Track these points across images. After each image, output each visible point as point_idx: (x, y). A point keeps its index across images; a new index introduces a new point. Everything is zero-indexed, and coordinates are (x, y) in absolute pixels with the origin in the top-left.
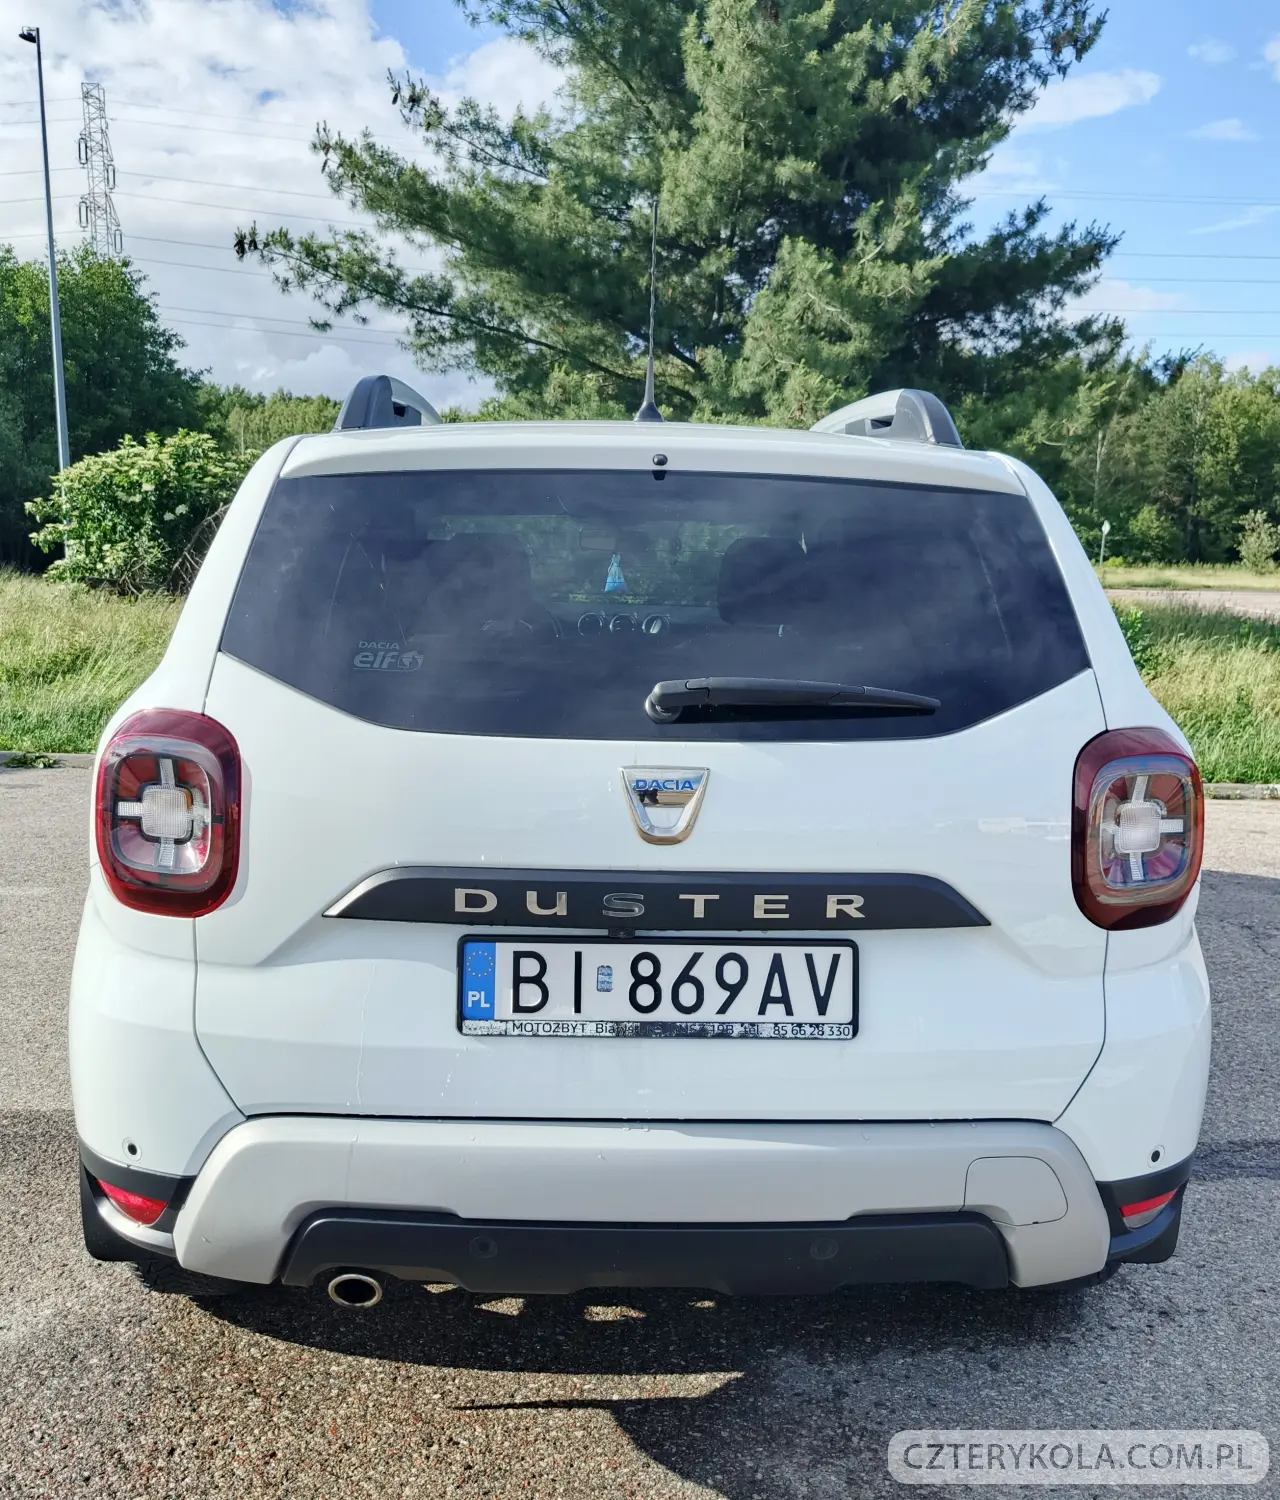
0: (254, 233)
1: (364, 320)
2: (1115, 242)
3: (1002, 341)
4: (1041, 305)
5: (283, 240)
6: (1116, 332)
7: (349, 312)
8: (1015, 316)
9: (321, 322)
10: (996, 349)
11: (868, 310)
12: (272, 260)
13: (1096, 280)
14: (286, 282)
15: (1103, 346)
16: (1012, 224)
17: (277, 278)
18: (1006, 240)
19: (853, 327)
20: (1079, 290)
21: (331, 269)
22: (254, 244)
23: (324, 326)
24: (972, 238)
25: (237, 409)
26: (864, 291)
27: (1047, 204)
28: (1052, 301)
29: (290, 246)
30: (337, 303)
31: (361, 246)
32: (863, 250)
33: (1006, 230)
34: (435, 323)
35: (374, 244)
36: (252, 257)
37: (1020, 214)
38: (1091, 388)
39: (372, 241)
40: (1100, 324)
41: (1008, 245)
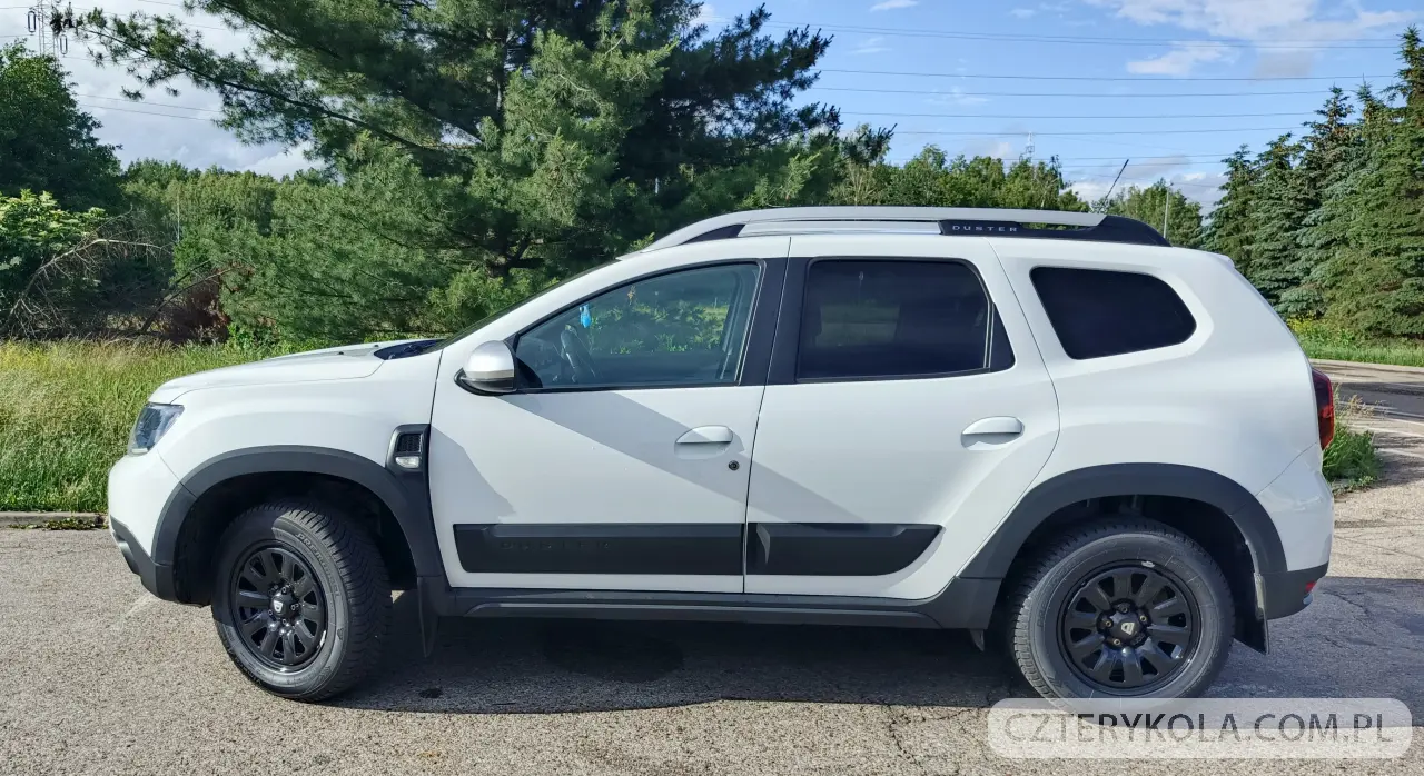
0: (69, 14)
1: (175, 92)
2: (826, 43)
3: (740, 125)
4: (773, 98)
5: (97, 18)
6: (833, 118)
7: (160, 86)
8: (753, 105)
9: (133, 92)
10: (736, 131)
11: (614, 90)
12: (86, 37)
13: (816, 76)
14: (100, 56)
15: (823, 129)
16: (739, 26)
17: (91, 53)
18: (737, 40)
19: (601, 105)
20: (803, 84)
21: (143, 48)
22: (69, 22)
23: (137, 95)
24: (706, 37)
25: (174, 181)
26: (610, 74)
27: (767, 10)
28: (782, 93)
29: (102, 24)
30: (149, 77)
31: (169, 29)
32: (605, 43)
33: (736, 32)
34: (241, 97)
35: (183, 27)
36: (69, 33)
37: (746, 17)
38: (799, 159)
39: (180, 24)
40: (819, 110)
41: (740, 45)
